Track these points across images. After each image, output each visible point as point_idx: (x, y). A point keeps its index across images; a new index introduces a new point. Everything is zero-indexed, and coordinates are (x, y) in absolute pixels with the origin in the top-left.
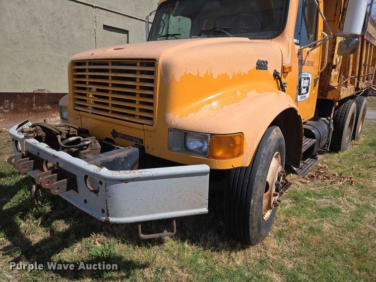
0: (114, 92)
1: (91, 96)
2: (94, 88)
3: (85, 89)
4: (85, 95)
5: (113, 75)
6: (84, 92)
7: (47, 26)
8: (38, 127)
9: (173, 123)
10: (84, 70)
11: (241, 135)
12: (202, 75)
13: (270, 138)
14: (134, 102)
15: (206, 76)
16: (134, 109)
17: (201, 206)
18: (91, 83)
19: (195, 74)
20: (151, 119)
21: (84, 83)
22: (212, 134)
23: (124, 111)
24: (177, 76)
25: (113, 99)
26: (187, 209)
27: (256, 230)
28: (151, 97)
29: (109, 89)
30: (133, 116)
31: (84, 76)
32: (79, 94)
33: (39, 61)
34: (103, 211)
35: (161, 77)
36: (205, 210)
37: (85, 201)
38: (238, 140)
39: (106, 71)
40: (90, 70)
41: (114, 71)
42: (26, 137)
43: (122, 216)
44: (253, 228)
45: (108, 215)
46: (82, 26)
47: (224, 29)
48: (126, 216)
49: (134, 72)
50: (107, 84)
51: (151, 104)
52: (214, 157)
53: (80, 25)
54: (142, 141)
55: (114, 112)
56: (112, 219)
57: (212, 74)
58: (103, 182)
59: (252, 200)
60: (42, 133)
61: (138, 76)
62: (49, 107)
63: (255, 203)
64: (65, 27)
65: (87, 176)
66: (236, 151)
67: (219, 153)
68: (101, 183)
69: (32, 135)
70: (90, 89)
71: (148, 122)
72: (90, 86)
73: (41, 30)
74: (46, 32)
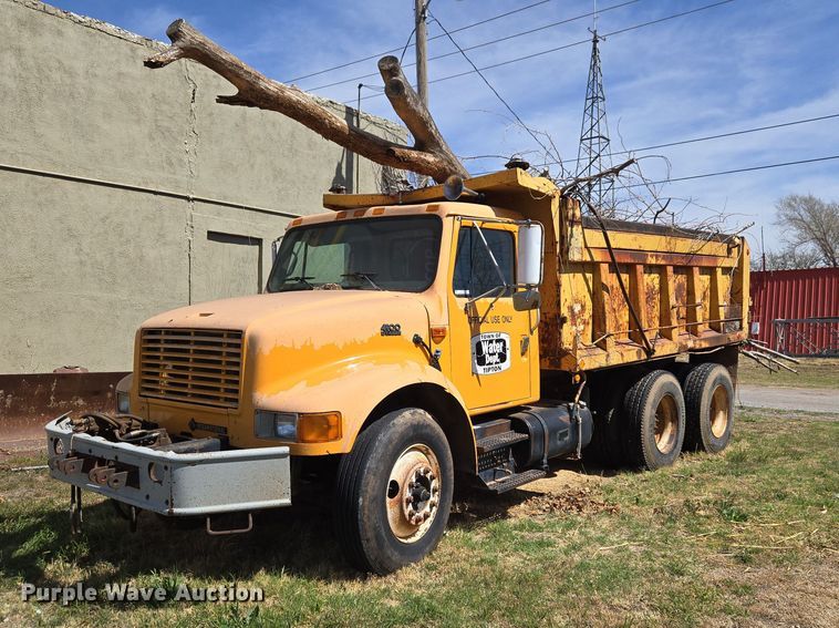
0: (195, 369)
1: (165, 375)
2: (170, 364)
3: (157, 366)
4: (157, 374)
5: (195, 347)
6: (155, 370)
7: (92, 242)
8: (91, 418)
9: (260, 403)
10: (158, 341)
11: (337, 414)
12: (298, 346)
13: (395, 421)
14: (218, 380)
15: (304, 346)
16: (218, 389)
17: (282, 496)
18: (166, 358)
19: (289, 346)
20: (236, 400)
21: (157, 358)
22: (299, 414)
23: (206, 393)
24: (266, 348)
25: (194, 378)
26: (264, 500)
27: (373, 543)
28: (237, 373)
29: (189, 365)
30: (217, 398)
31: (157, 350)
32: (148, 373)
33: (69, 309)
34: (167, 502)
35: (248, 351)
36: (287, 501)
37: (148, 497)
38: (333, 420)
39: (187, 342)
40: (167, 341)
41: (196, 343)
42: (76, 431)
43: (187, 506)
44: (368, 540)
45: (172, 506)
46: (163, 236)
47: (368, 275)
48: (193, 507)
49: (220, 344)
50: (187, 360)
51: (237, 382)
52: (304, 441)
53: (159, 235)
54: (226, 430)
55: (194, 395)
56: (176, 510)
57: (312, 345)
58: (169, 465)
59: (361, 499)
60: (95, 426)
61: (225, 350)
62: (81, 402)
63: (366, 503)
64: (128, 241)
65: (152, 463)
66: (332, 433)
67: (311, 437)
68: (166, 468)
69: (82, 428)
70: (165, 366)
71: (234, 405)
72: (166, 363)
73: (79, 251)
74: (88, 255)
